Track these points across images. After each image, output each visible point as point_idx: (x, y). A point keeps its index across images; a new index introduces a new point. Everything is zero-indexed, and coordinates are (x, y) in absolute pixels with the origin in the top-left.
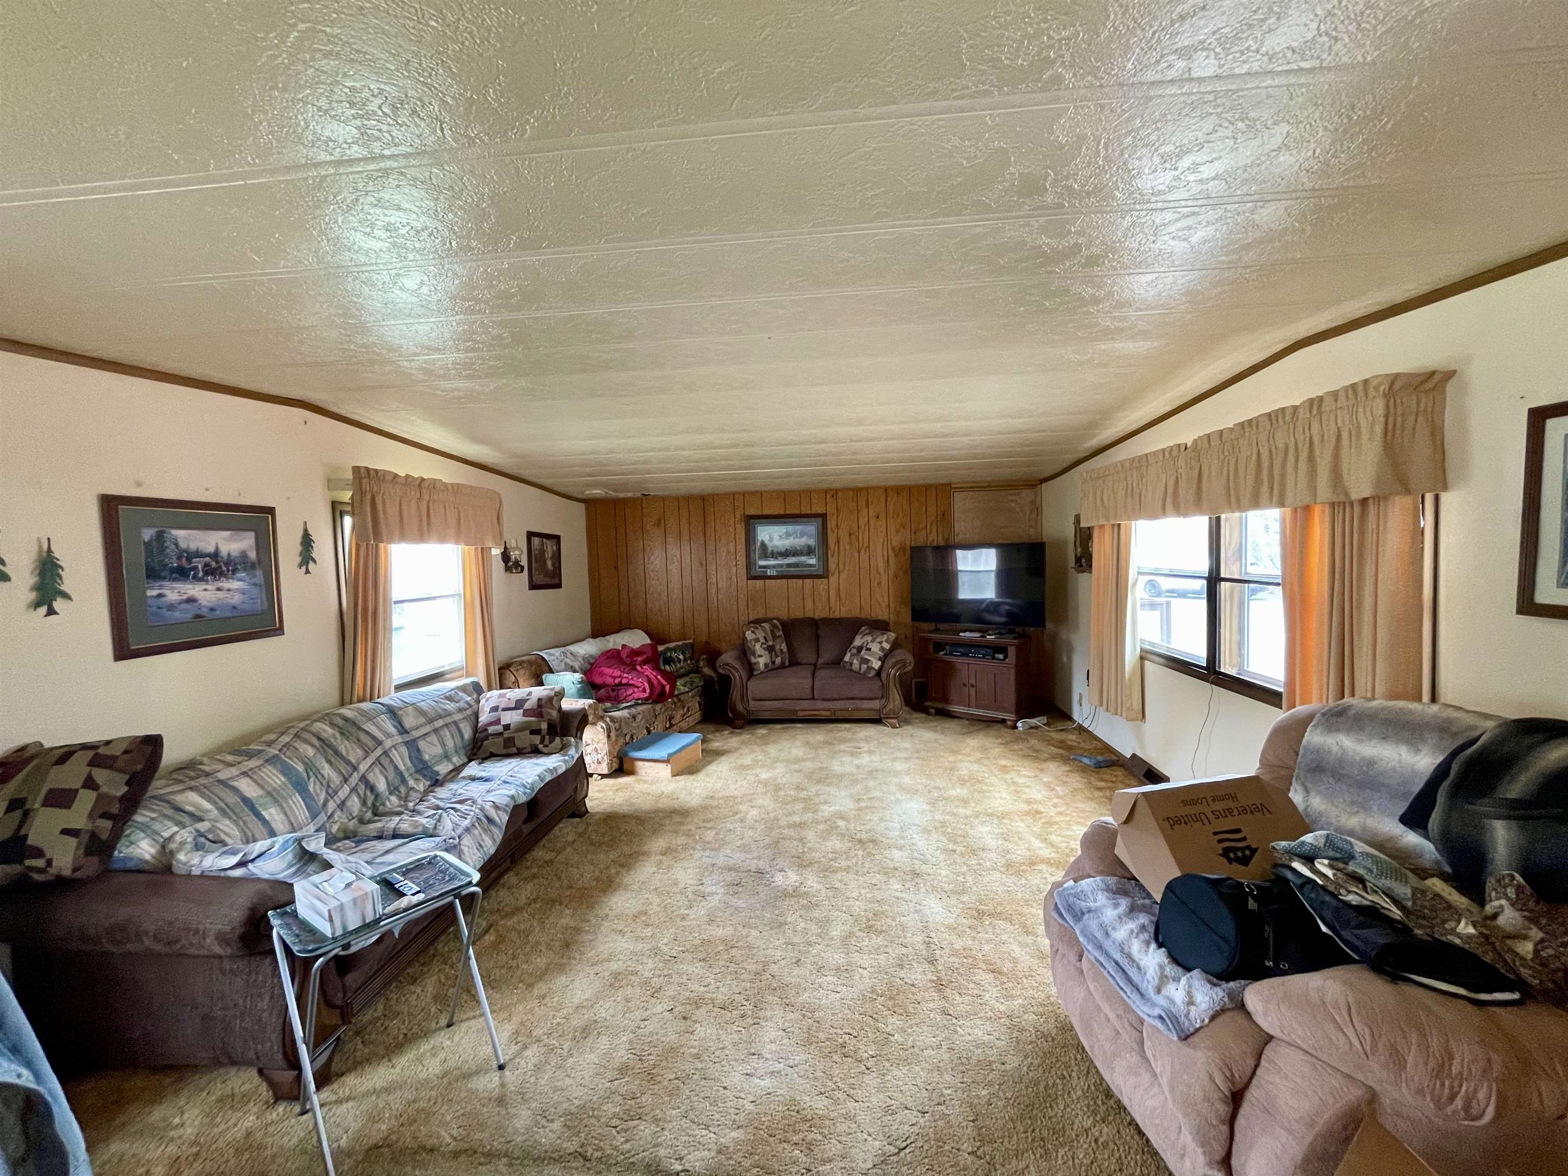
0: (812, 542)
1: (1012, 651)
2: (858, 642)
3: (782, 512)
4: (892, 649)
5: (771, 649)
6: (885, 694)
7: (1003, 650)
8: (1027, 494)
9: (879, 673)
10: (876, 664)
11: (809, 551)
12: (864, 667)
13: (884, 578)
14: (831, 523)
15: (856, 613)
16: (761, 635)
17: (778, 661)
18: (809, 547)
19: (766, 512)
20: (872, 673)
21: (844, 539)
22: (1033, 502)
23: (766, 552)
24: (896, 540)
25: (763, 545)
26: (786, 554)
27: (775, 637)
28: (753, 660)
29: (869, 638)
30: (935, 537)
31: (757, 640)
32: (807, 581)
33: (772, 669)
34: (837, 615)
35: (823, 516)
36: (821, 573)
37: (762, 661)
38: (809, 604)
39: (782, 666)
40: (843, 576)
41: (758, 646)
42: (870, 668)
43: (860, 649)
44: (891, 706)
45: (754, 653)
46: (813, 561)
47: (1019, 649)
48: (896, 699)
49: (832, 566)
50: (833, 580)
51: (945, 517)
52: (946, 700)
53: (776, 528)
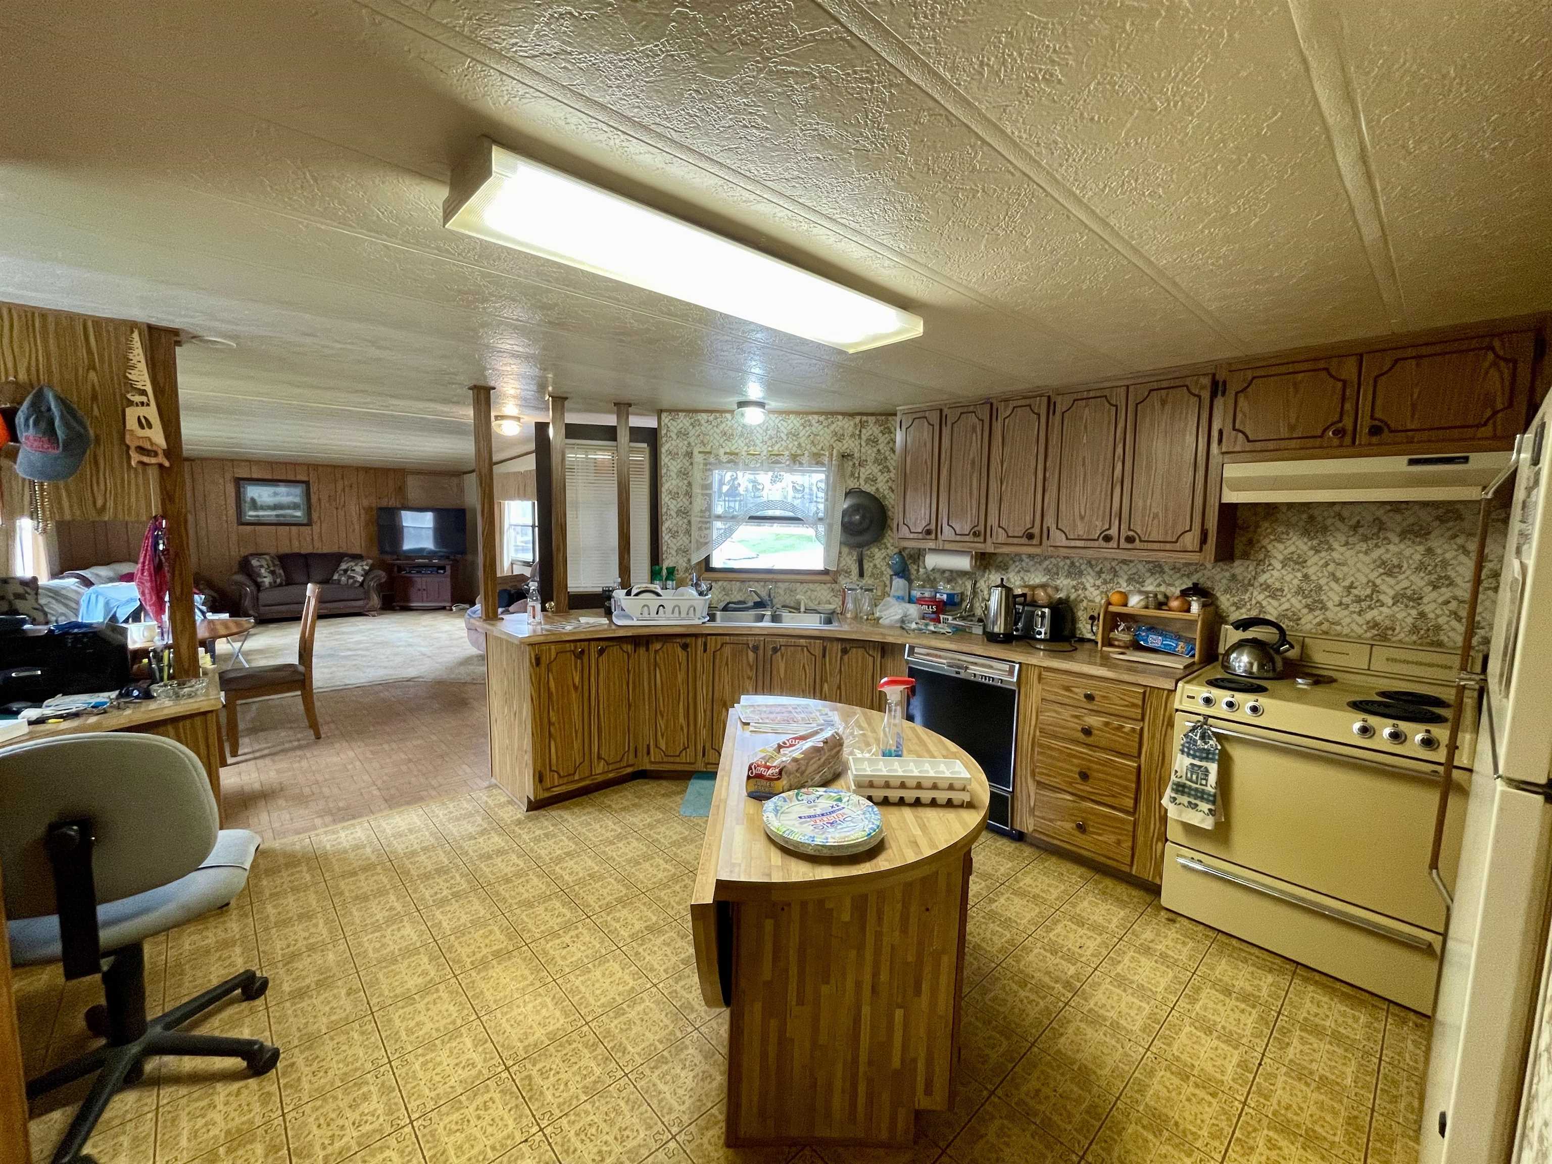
0: (297, 500)
1: (448, 568)
2: (344, 566)
3: (270, 477)
4: (370, 570)
5: (273, 573)
6: (367, 597)
7: (443, 568)
8: (455, 480)
9: (362, 584)
10: (360, 579)
11: (295, 506)
12: (351, 581)
13: (357, 527)
14: (314, 489)
15: (335, 549)
16: (264, 563)
17: (278, 581)
18: (295, 504)
19: (255, 476)
20: (357, 584)
21: (324, 499)
22: (458, 485)
23: (254, 505)
24: (366, 503)
25: (253, 500)
26: (275, 507)
27: (274, 565)
28: (259, 580)
29: (352, 564)
30: (392, 503)
31: (262, 566)
32: (293, 528)
33: (274, 585)
34: (320, 551)
35: (307, 483)
36: (305, 521)
37: (267, 580)
38: (296, 543)
39: (281, 585)
40: (324, 526)
41: (263, 571)
42: (356, 581)
43: (346, 571)
44: (371, 603)
45: (259, 575)
46: (299, 514)
47: (452, 566)
48: (375, 600)
49: (315, 516)
50: (316, 528)
51: (401, 490)
52: (407, 599)
53: (265, 488)
